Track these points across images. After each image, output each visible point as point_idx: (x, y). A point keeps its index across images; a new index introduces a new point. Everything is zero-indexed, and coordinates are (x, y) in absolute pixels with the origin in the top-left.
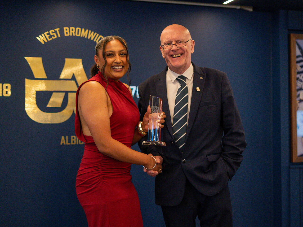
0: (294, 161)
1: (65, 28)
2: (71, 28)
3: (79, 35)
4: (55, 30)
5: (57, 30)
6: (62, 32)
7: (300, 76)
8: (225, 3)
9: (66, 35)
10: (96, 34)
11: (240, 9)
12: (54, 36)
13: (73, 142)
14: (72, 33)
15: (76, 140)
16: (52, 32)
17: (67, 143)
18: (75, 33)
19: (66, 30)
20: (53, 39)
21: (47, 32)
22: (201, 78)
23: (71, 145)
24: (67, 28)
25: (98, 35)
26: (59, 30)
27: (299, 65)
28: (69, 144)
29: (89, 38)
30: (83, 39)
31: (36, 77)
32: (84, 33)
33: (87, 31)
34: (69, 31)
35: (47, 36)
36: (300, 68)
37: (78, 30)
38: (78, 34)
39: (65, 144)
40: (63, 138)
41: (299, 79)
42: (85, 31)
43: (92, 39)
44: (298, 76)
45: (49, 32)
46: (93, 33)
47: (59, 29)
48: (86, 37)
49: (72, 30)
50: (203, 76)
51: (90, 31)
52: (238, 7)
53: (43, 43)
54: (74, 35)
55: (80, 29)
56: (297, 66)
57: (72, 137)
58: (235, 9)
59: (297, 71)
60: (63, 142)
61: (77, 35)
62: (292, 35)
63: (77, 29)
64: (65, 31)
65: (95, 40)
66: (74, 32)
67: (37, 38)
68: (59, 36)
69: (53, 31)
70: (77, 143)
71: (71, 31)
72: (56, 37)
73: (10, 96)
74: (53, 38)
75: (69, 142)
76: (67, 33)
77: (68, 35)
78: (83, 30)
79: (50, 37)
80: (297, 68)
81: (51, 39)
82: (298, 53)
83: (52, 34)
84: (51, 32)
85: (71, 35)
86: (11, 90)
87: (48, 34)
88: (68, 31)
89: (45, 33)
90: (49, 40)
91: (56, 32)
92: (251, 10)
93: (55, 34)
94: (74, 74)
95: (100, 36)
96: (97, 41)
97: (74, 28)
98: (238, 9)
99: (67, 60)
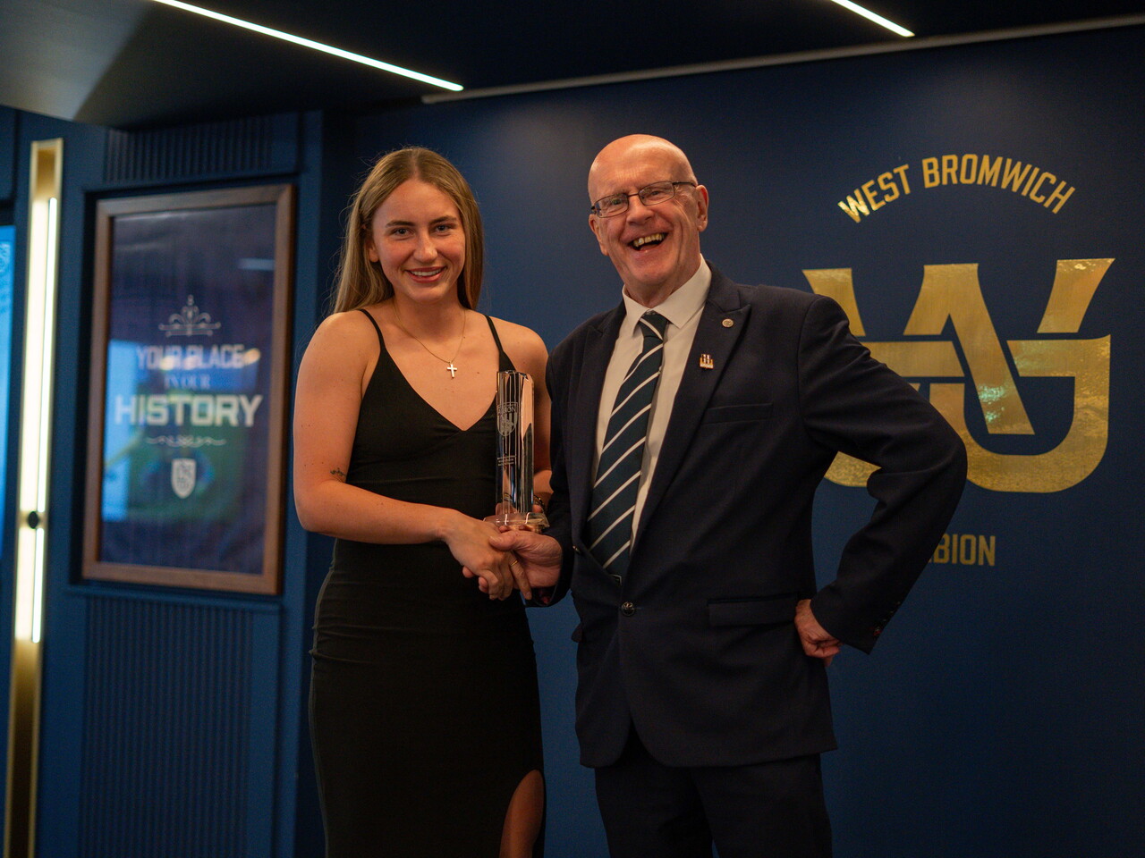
1: (925, 162)
2: (945, 159)
3: (972, 180)
4: (896, 171)
5: (901, 170)
6: (915, 176)
9: (928, 184)
10: (1029, 167)
12: (890, 192)
14: (949, 175)
15: (950, 548)
16: (886, 181)
18: (958, 173)
19: (930, 166)
20: (887, 203)
21: (871, 183)
24: (934, 161)
25: (1036, 170)
26: (906, 171)
29: (1004, 186)
30: (983, 191)
32: (988, 171)
33: (999, 161)
34: (940, 170)
35: (870, 196)
37: (970, 162)
38: (968, 176)
42: (992, 162)
43: (1015, 189)
45: (876, 180)
46: (1019, 165)
47: (906, 167)
48: (994, 184)
49: (950, 164)
51: (1009, 162)
53: (858, 220)
54: (955, 181)
55: (975, 158)
61: (963, 180)
63: (966, 158)
64: (927, 172)
65: (1024, 193)
66: (953, 171)
67: (842, 205)
68: (907, 191)
69: (889, 175)
70: (954, 561)
71: (945, 170)
72: (897, 194)
74: (888, 198)
76: (932, 178)
77: (937, 183)
78: (986, 159)
79: (877, 199)
81: (883, 203)
83: (884, 187)
84: (881, 179)
85: (945, 182)
87: (871, 189)
88: (935, 171)
89: (865, 188)
90: (876, 206)
91: (897, 179)
93: (893, 186)
94: (952, 316)
95: (1046, 175)
96: (1033, 196)
97: (954, 158)
99: (928, 269)
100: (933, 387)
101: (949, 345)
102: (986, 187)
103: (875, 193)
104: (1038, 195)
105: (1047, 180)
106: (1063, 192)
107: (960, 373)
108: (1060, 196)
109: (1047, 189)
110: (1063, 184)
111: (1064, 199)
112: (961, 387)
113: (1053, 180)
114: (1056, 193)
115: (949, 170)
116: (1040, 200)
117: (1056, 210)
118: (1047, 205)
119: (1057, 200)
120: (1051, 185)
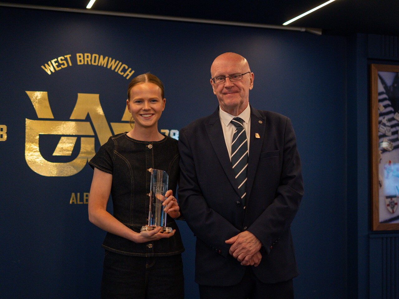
0: (375, 228)
1: (78, 55)
2: (86, 55)
3: (96, 64)
4: (65, 56)
5: (68, 56)
6: (74, 59)
7: (384, 118)
8: (286, 24)
9: (79, 63)
10: (117, 62)
11: (306, 32)
12: (63, 64)
14: (87, 61)
16: (62, 60)
17: (79, 203)
18: (91, 60)
19: (80, 56)
20: (62, 68)
22: (260, 122)
23: (83, 204)
24: (81, 55)
25: (120, 63)
26: (70, 57)
27: (382, 104)
29: (109, 67)
31: (39, 117)
32: (102, 61)
33: (107, 58)
34: (84, 58)
35: (55, 65)
36: (384, 108)
37: (95, 57)
38: (95, 62)
39: (75, 203)
40: (73, 195)
41: (382, 123)
42: (104, 58)
43: (113, 69)
44: (381, 118)
45: (57, 59)
46: (114, 61)
47: (70, 55)
48: (105, 66)
49: (88, 57)
50: (263, 120)
51: (110, 59)
52: (303, 30)
53: (50, 73)
54: (90, 63)
55: (97, 56)
56: (380, 106)
57: (85, 194)
58: (299, 32)
59: (379, 112)
60: (73, 201)
61: (93, 63)
62: (373, 67)
63: (94, 55)
64: (78, 59)
65: (116, 71)
66: (89, 59)
67: (43, 67)
68: (70, 64)
69: (63, 58)
71: (86, 59)
72: (66, 65)
73: (6, 141)
74: (62, 66)
75: (80, 201)
76: (80, 61)
77: (82, 63)
78: (102, 57)
79: (58, 66)
80: (380, 108)
81: (60, 68)
82: (381, 88)
83: (61, 62)
84: (59, 59)
85: (86, 63)
86: (6, 133)
87: (55, 62)
88: (82, 58)
89: (53, 61)
90: (57, 69)
91: (66, 59)
92: (320, 33)
93: (65, 62)
95: (124, 65)
96: (119, 72)
97: (89, 55)
98: (303, 32)
99: (80, 95)
100: (82, 139)
101: (88, 124)
102: (101, 67)
103: (57, 64)
104: (121, 72)
105: (124, 67)
106: (130, 72)
107: (93, 134)
108: (129, 73)
109: (124, 70)
110: (130, 69)
111: (130, 74)
112: (93, 139)
113: (127, 67)
114: (128, 72)
116: (122, 74)
117: (128, 78)
118: (125, 76)
119: (128, 75)
120: (126, 69)
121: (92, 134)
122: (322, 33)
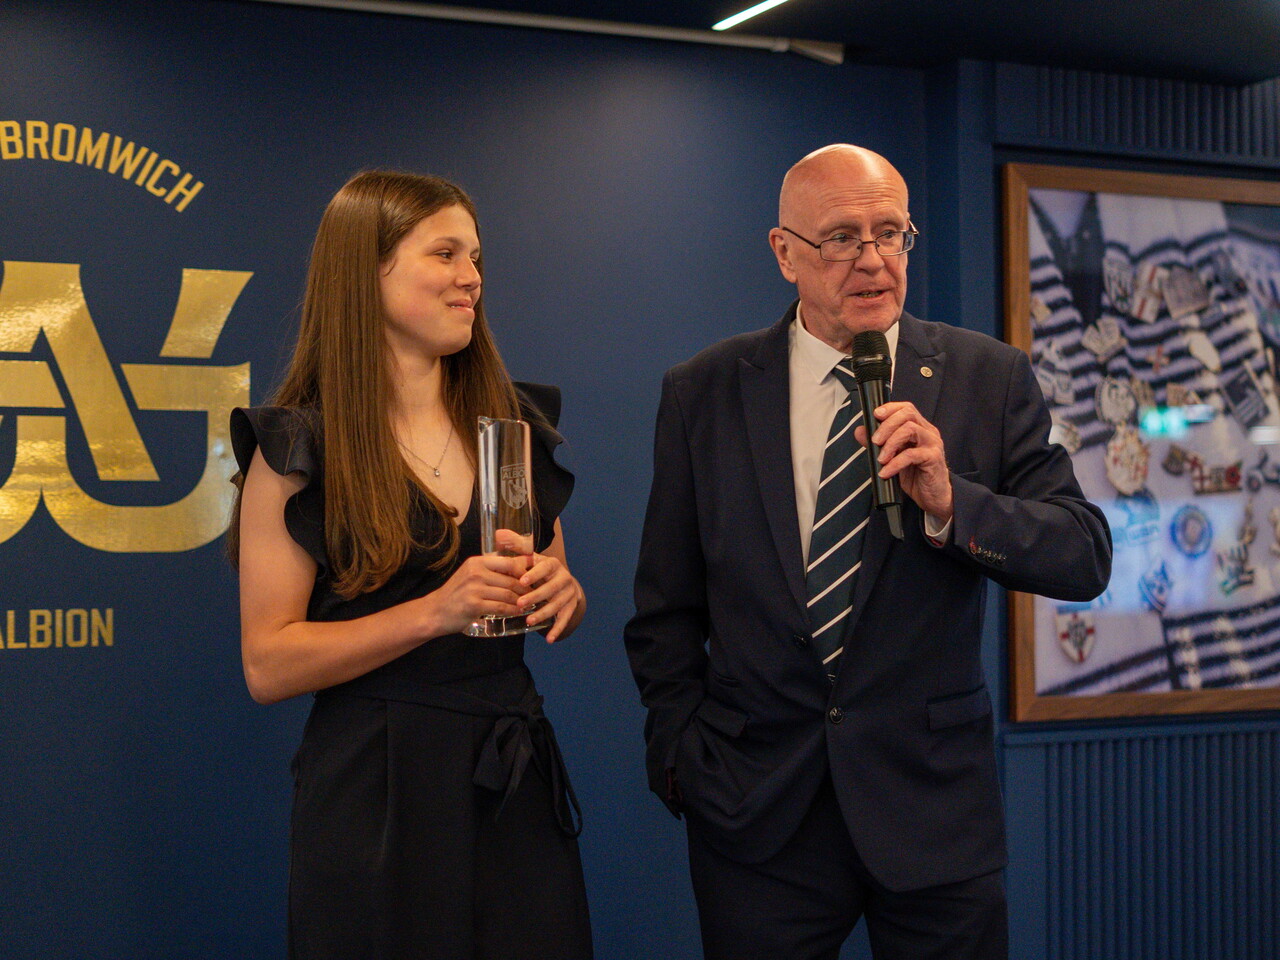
0: (1022, 714)
1: (2, 126)
2: (31, 125)
3: (68, 158)
7: (1049, 345)
8: (723, 25)
9: (6, 155)
10: (144, 151)
11: (789, 53)
13: (41, 636)
14: (37, 147)
15: (53, 627)
17: (12, 645)
18: (49, 145)
19: (9, 132)
22: (927, 372)
23: (28, 649)
24: (15, 125)
25: (154, 156)
27: (1042, 299)
28: (23, 645)
29: (113, 169)
30: (84, 172)
32: (90, 148)
33: (105, 137)
34: (24, 138)
36: (1048, 312)
37: (65, 133)
38: (63, 151)
41: (1041, 362)
42: (95, 139)
43: (127, 174)
44: (1039, 346)
46: (131, 146)
48: (99, 165)
49: (37, 132)
50: (934, 364)
51: (118, 140)
52: (781, 46)
54: (45, 155)
55: (72, 130)
56: (1036, 303)
57: (34, 614)
58: (767, 52)
59: (1033, 325)
61: (57, 156)
62: (1013, 171)
63: (59, 128)
64: (5, 139)
65: (140, 182)
66: (42, 141)
70: (59, 643)
71: (31, 140)
75: (17, 640)
76: (12, 147)
77: (19, 154)
78: (87, 133)
80: (1036, 312)
82: (1039, 245)
85: (31, 155)
88: (16, 138)
92: (835, 57)
94: (45, 329)
95: (165, 163)
96: (150, 187)
97: (43, 126)
98: (779, 54)
99: (10, 267)
100: (21, 420)
101: (42, 366)
102: (86, 171)
104: (157, 186)
105: (168, 170)
106: (189, 187)
107: (59, 404)
108: (185, 192)
109: (167, 181)
110: (188, 177)
111: (190, 196)
112: (61, 421)
113: (176, 170)
114: (180, 187)
115: (37, 141)
116: (161, 192)
117: (180, 207)
118: (169, 199)
119: (181, 196)
120: (173, 176)
121: (58, 402)
122: (845, 58)
